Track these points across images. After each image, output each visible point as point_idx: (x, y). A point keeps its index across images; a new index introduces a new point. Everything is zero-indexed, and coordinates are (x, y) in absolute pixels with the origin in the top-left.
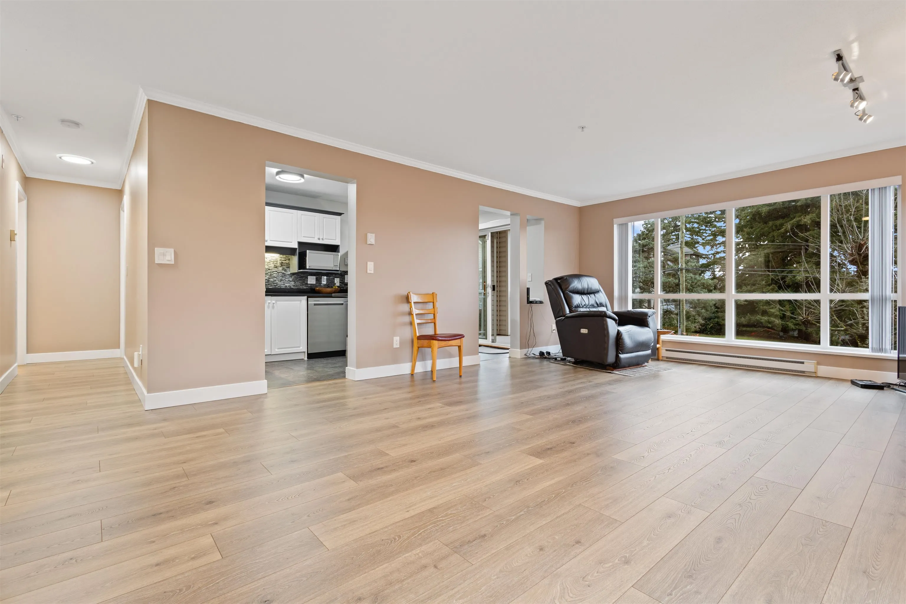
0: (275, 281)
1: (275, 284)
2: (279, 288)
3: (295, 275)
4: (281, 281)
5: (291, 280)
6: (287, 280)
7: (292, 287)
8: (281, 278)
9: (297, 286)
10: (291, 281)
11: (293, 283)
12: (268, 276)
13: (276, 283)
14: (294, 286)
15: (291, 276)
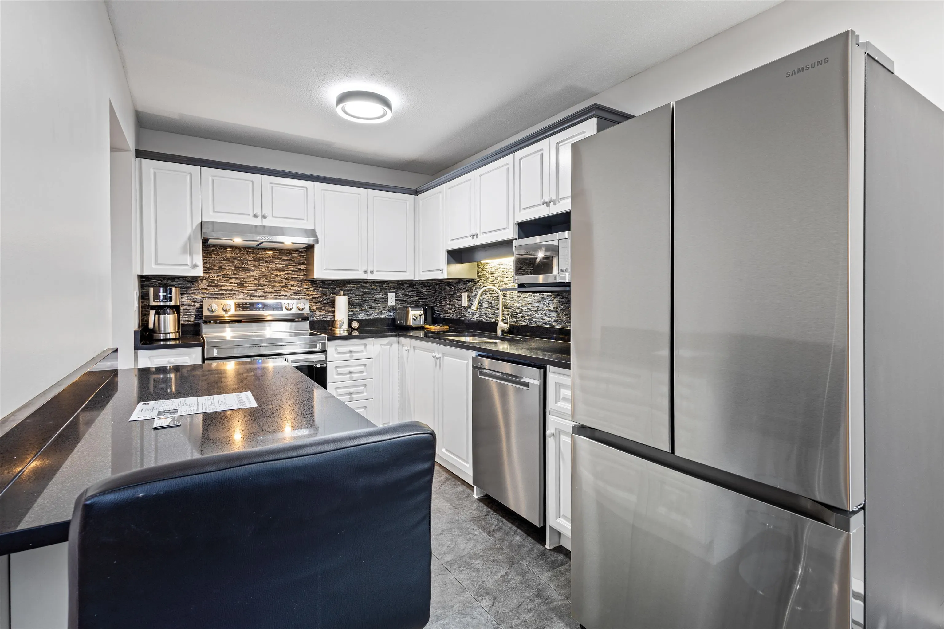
0: (530, 310)
1: (530, 318)
2: (535, 325)
3: (559, 297)
4: (538, 310)
5: (552, 308)
6: (546, 308)
7: (553, 324)
8: (537, 304)
9: (560, 321)
10: (552, 311)
11: (554, 314)
12: (521, 301)
13: (531, 315)
14: (556, 321)
15: (553, 300)
